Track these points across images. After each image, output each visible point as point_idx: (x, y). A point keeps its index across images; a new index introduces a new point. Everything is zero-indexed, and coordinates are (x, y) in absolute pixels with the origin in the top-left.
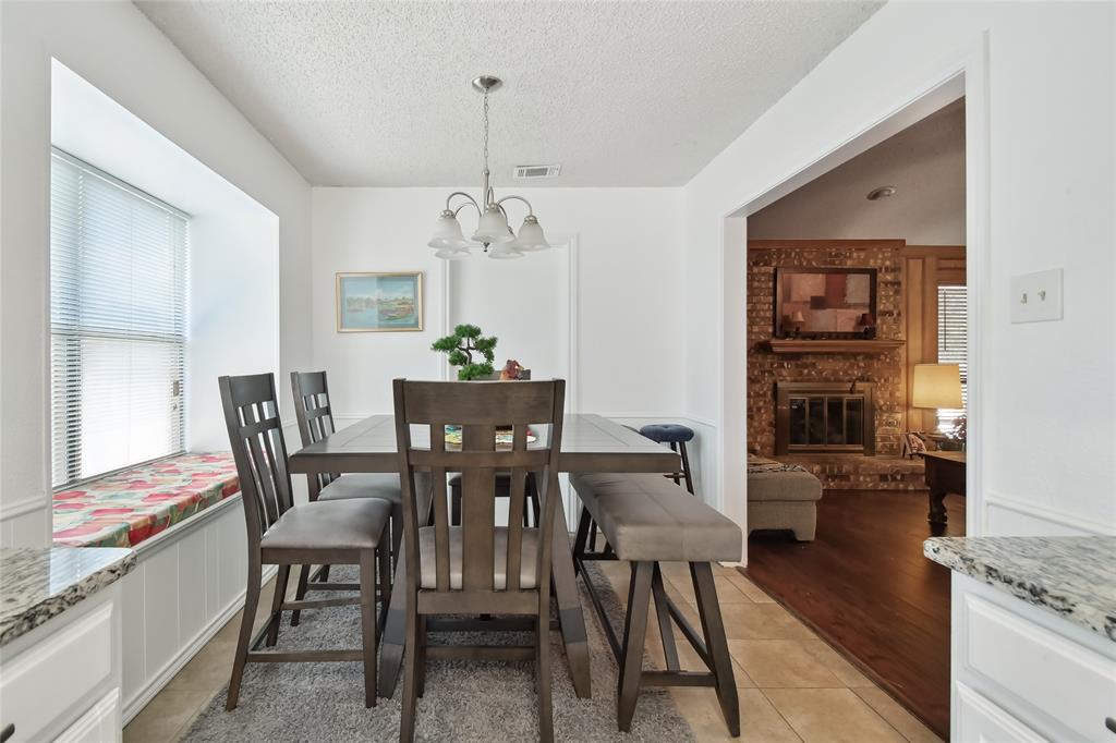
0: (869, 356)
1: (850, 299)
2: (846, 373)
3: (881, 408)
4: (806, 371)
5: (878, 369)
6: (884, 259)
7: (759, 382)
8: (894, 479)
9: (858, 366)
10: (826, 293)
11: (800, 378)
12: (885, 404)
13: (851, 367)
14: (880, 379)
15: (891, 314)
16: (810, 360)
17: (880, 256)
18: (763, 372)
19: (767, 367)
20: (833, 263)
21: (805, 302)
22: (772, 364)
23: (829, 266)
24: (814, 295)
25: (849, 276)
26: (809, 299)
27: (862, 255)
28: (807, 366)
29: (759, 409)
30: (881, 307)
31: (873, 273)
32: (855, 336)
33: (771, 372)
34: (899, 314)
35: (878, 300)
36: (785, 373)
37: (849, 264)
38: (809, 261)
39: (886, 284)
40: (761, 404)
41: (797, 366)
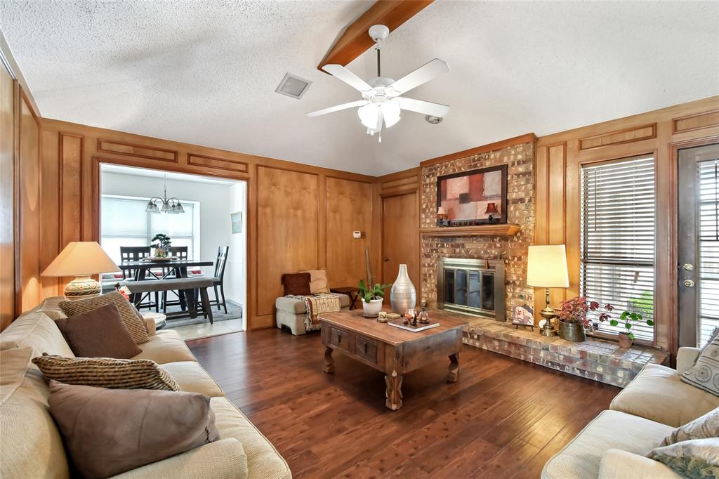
0: (505, 238)
1: (487, 193)
2: (486, 252)
3: (514, 283)
4: (458, 250)
5: (512, 249)
6: (515, 155)
7: (430, 257)
8: (472, 337)
9: (495, 247)
10: (470, 191)
11: (454, 255)
12: (518, 279)
13: (490, 247)
14: (514, 257)
15: (522, 200)
16: (460, 241)
17: (513, 152)
18: (432, 250)
19: (435, 247)
20: (476, 166)
21: (456, 199)
22: (437, 244)
23: (473, 169)
24: (462, 192)
25: (486, 174)
26: (458, 197)
27: (498, 154)
28: (458, 246)
29: (430, 275)
30: (512, 196)
31: (504, 169)
32: (491, 221)
33: (437, 250)
34: (530, 201)
35: (510, 190)
36: (445, 250)
37: (488, 164)
38: (460, 168)
39: (518, 175)
40: (431, 272)
41: (452, 246)
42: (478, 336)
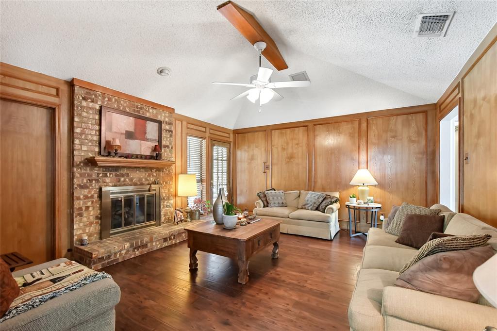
0: (158, 170)
1: (148, 136)
2: (146, 180)
3: (164, 198)
4: (122, 179)
5: (163, 177)
6: (165, 117)
7: (87, 187)
8: (170, 239)
9: (153, 176)
10: (135, 130)
11: (118, 183)
12: (166, 196)
13: (149, 176)
14: (163, 182)
15: (168, 147)
16: (125, 171)
17: (163, 115)
18: (91, 181)
19: (94, 176)
20: (139, 112)
21: (122, 134)
22: (98, 174)
23: (137, 114)
24: (127, 129)
25: (148, 122)
26: (124, 132)
27: (155, 111)
28: (123, 175)
29: (87, 208)
30: (164, 143)
31: (160, 123)
32: (151, 157)
33: (97, 181)
34: (172, 148)
35: (162, 139)
36: (108, 180)
37: (148, 115)
38: (124, 107)
39: (166, 130)
40: (89, 204)
41: (116, 175)
42: (174, 236)
